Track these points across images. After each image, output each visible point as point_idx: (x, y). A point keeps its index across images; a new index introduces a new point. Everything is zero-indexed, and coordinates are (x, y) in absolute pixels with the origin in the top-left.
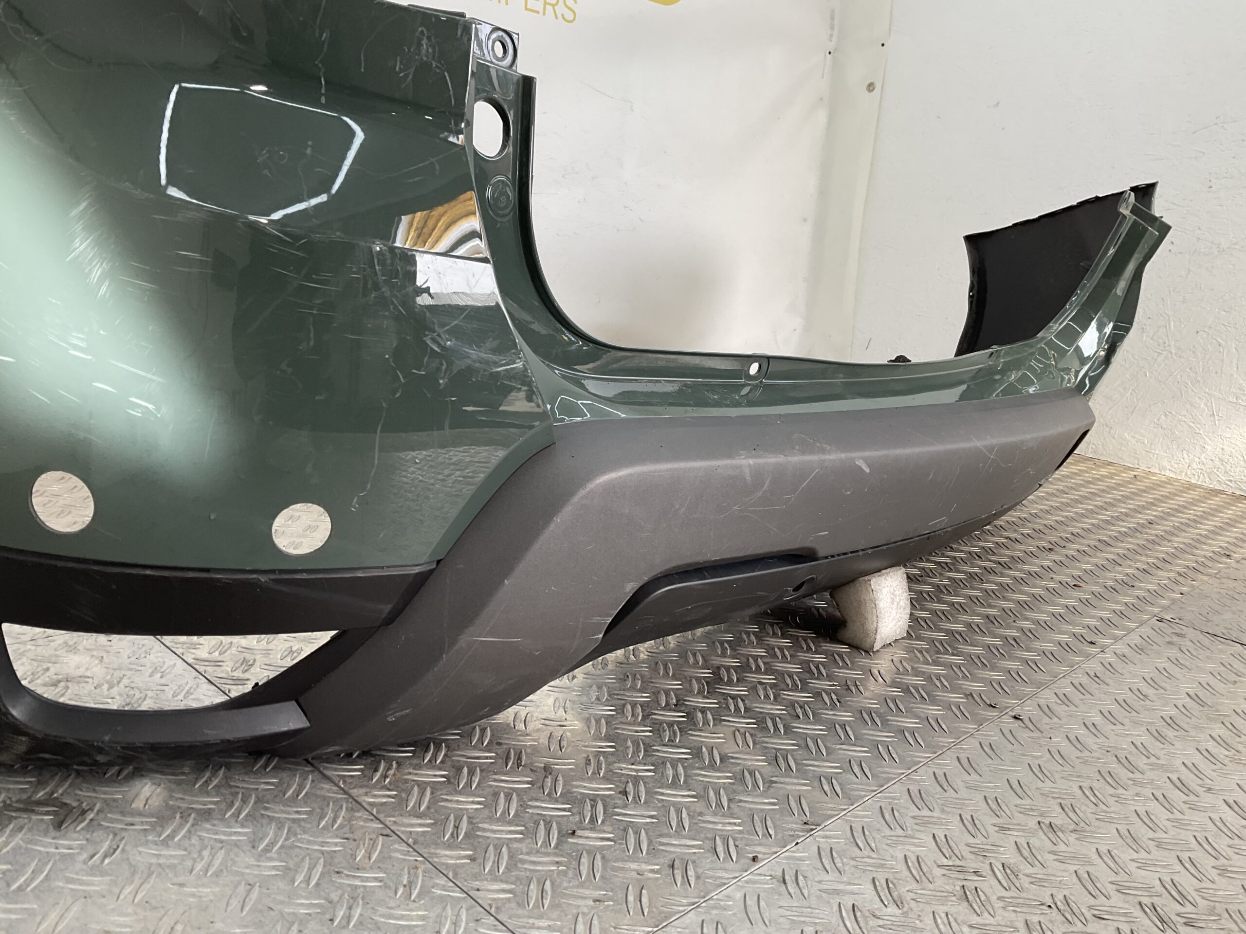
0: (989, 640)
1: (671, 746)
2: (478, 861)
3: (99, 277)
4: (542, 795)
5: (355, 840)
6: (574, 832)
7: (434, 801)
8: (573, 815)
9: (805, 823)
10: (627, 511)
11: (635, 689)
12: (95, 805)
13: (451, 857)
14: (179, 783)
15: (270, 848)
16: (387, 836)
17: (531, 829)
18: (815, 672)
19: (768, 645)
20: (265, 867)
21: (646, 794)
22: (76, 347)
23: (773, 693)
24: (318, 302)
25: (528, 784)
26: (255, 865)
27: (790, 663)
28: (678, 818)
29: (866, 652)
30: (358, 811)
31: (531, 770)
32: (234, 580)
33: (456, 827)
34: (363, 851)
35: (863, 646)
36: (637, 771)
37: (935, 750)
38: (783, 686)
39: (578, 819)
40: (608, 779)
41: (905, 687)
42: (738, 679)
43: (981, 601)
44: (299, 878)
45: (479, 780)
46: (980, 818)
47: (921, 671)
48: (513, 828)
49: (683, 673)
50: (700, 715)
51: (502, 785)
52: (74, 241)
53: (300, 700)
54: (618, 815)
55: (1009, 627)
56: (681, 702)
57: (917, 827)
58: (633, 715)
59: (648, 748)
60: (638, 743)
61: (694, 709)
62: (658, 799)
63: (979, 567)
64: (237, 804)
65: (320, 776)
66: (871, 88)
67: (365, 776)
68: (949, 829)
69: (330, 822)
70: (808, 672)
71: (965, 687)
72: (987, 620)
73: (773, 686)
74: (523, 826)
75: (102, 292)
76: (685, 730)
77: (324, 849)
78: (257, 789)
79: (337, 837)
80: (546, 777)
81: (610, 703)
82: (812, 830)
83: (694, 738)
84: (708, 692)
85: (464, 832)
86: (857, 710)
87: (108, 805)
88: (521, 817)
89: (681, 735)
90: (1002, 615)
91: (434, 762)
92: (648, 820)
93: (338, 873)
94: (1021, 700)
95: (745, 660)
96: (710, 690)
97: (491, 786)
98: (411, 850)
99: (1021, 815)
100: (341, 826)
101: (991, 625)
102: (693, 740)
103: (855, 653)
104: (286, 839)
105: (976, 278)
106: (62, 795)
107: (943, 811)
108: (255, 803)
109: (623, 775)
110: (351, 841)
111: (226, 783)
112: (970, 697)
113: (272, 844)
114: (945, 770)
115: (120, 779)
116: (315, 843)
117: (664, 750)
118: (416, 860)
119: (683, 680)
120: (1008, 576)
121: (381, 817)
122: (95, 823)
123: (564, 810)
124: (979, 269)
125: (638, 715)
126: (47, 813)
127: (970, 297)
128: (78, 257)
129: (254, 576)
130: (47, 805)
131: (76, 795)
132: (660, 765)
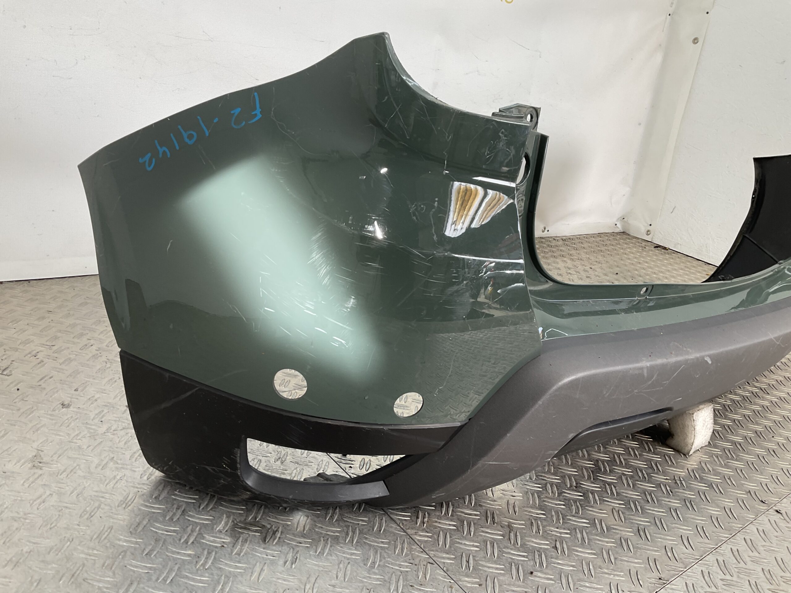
0: (758, 451)
1: (577, 517)
2: (483, 586)
3: (324, 274)
4: (510, 545)
5: (416, 565)
6: (532, 573)
7: (452, 543)
8: (529, 560)
9: (660, 579)
10: (577, 397)
11: (550, 472)
12: (279, 528)
13: (469, 582)
14: (318, 516)
15: (373, 566)
16: (432, 564)
17: (508, 568)
18: (655, 468)
19: (625, 445)
20: (374, 578)
21: (568, 551)
22: (308, 309)
23: (632, 482)
24: (434, 289)
25: (501, 536)
26: (368, 577)
27: (639, 460)
28: (587, 568)
29: (684, 455)
30: (414, 545)
31: (501, 526)
32: (372, 429)
33: (468, 562)
34: (421, 573)
35: (683, 451)
36: (561, 533)
37: (731, 532)
38: (637, 478)
39: (532, 564)
40: (545, 538)
41: (709, 483)
42: (610, 470)
43: (752, 419)
44: (393, 588)
45: (474, 530)
46: (761, 584)
47: (718, 472)
48: (498, 566)
49: (578, 463)
50: (591, 495)
51: (487, 535)
52: (312, 253)
53: (385, 481)
54: (554, 563)
55: (770, 441)
56: (579, 485)
57: (724, 587)
58: (552, 492)
59: (565, 518)
60: (558, 513)
61: (587, 491)
62: (575, 554)
63: (748, 391)
64: (350, 534)
65: (389, 518)
66: (696, 41)
67: (413, 521)
68: (743, 590)
69: (400, 551)
70: (650, 468)
71: (746, 486)
72: (756, 435)
73: (632, 477)
74: (503, 565)
75: (325, 282)
76: (584, 505)
77: (401, 569)
78: (359, 524)
79: (406, 562)
80: (510, 532)
81: (538, 482)
82: (665, 583)
83: (590, 512)
84: (594, 479)
85: (472, 565)
86: (683, 499)
87: (285, 528)
88: (501, 559)
89: (582, 510)
90: (764, 431)
91: (447, 515)
92: (571, 568)
93: (411, 586)
94: (780, 499)
95: (613, 456)
96: (594, 477)
97: (481, 535)
98: (446, 574)
99: (784, 584)
100: (407, 555)
101: (758, 439)
102: (590, 514)
103: (678, 456)
104: (380, 561)
105: (758, 186)
106: (260, 519)
107: (738, 577)
108: (359, 534)
109: (553, 535)
110: (414, 565)
111: (341, 519)
112: (749, 494)
113: (374, 563)
114: (737, 547)
115: (287, 511)
116: (396, 565)
117: (573, 519)
118: (450, 582)
119: (578, 468)
120: (767, 400)
121: (426, 550)
122: (281, 540)
123: (524, 556)
124: (761, 180)
125: (555, 492)
126: (256, 531)
127: (753, 198)
128: (314, 262)
129: (382, 427)
130: (256, 526)
131: (268, 520)
132: (573, 530)
